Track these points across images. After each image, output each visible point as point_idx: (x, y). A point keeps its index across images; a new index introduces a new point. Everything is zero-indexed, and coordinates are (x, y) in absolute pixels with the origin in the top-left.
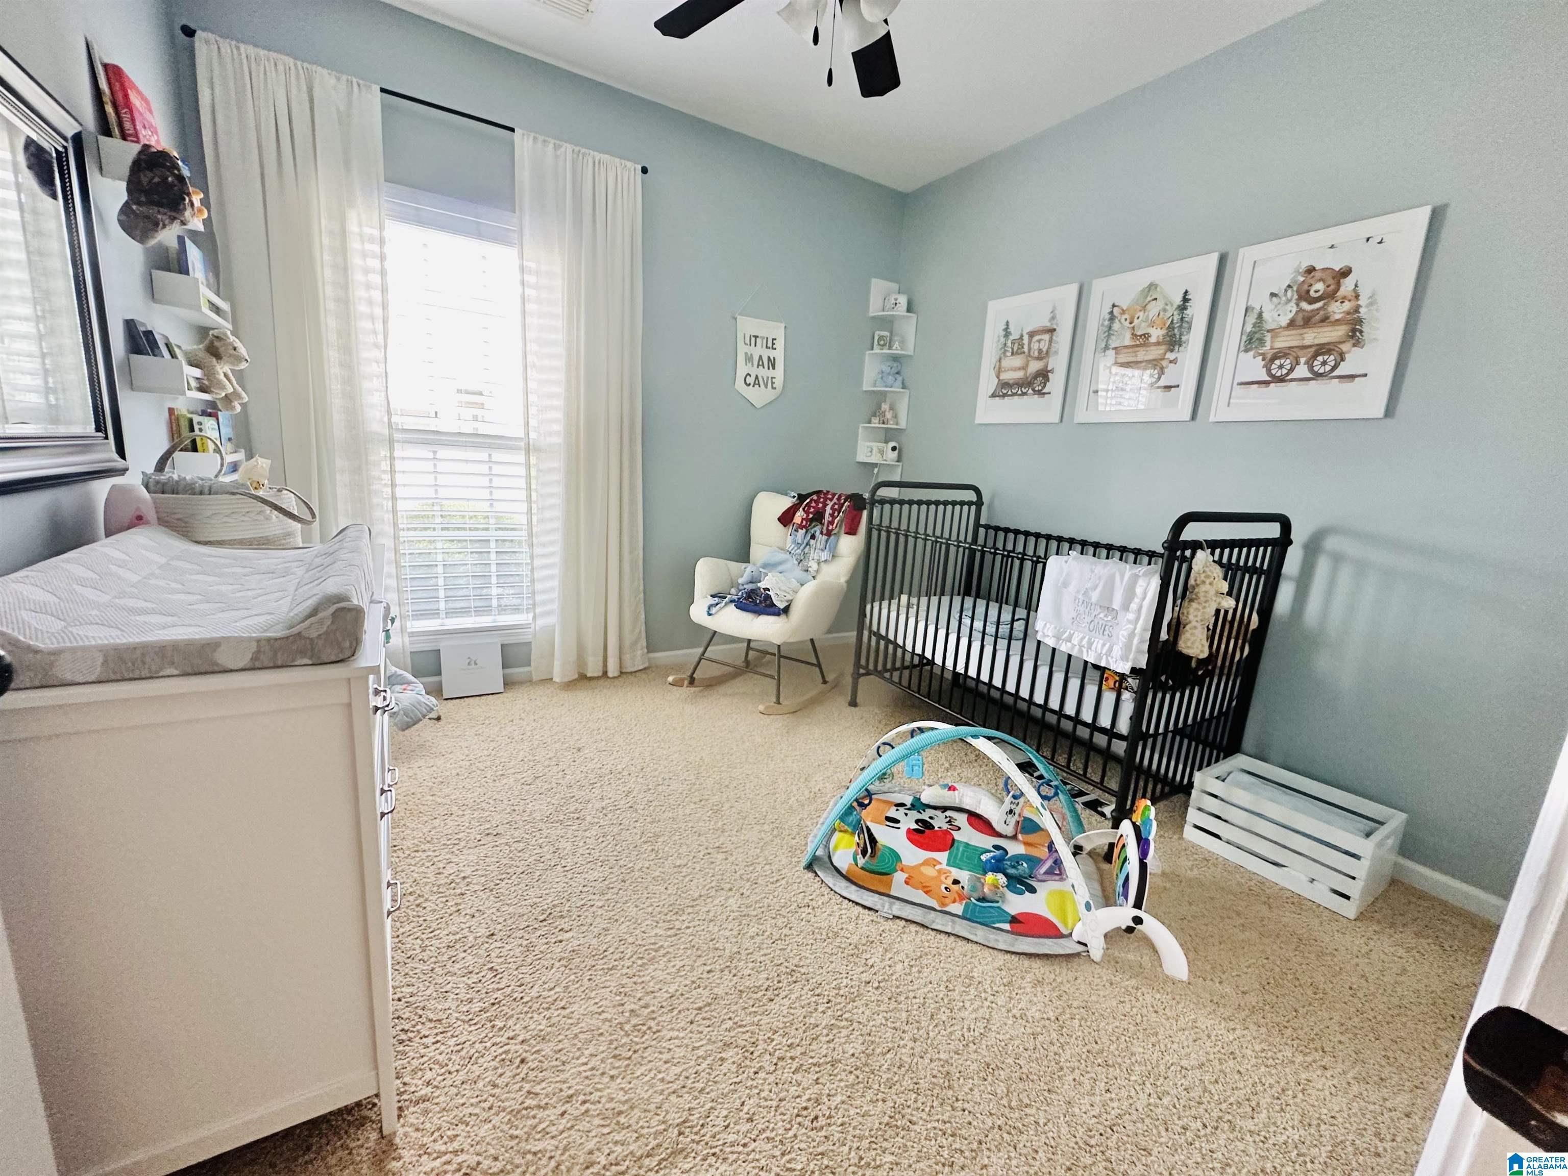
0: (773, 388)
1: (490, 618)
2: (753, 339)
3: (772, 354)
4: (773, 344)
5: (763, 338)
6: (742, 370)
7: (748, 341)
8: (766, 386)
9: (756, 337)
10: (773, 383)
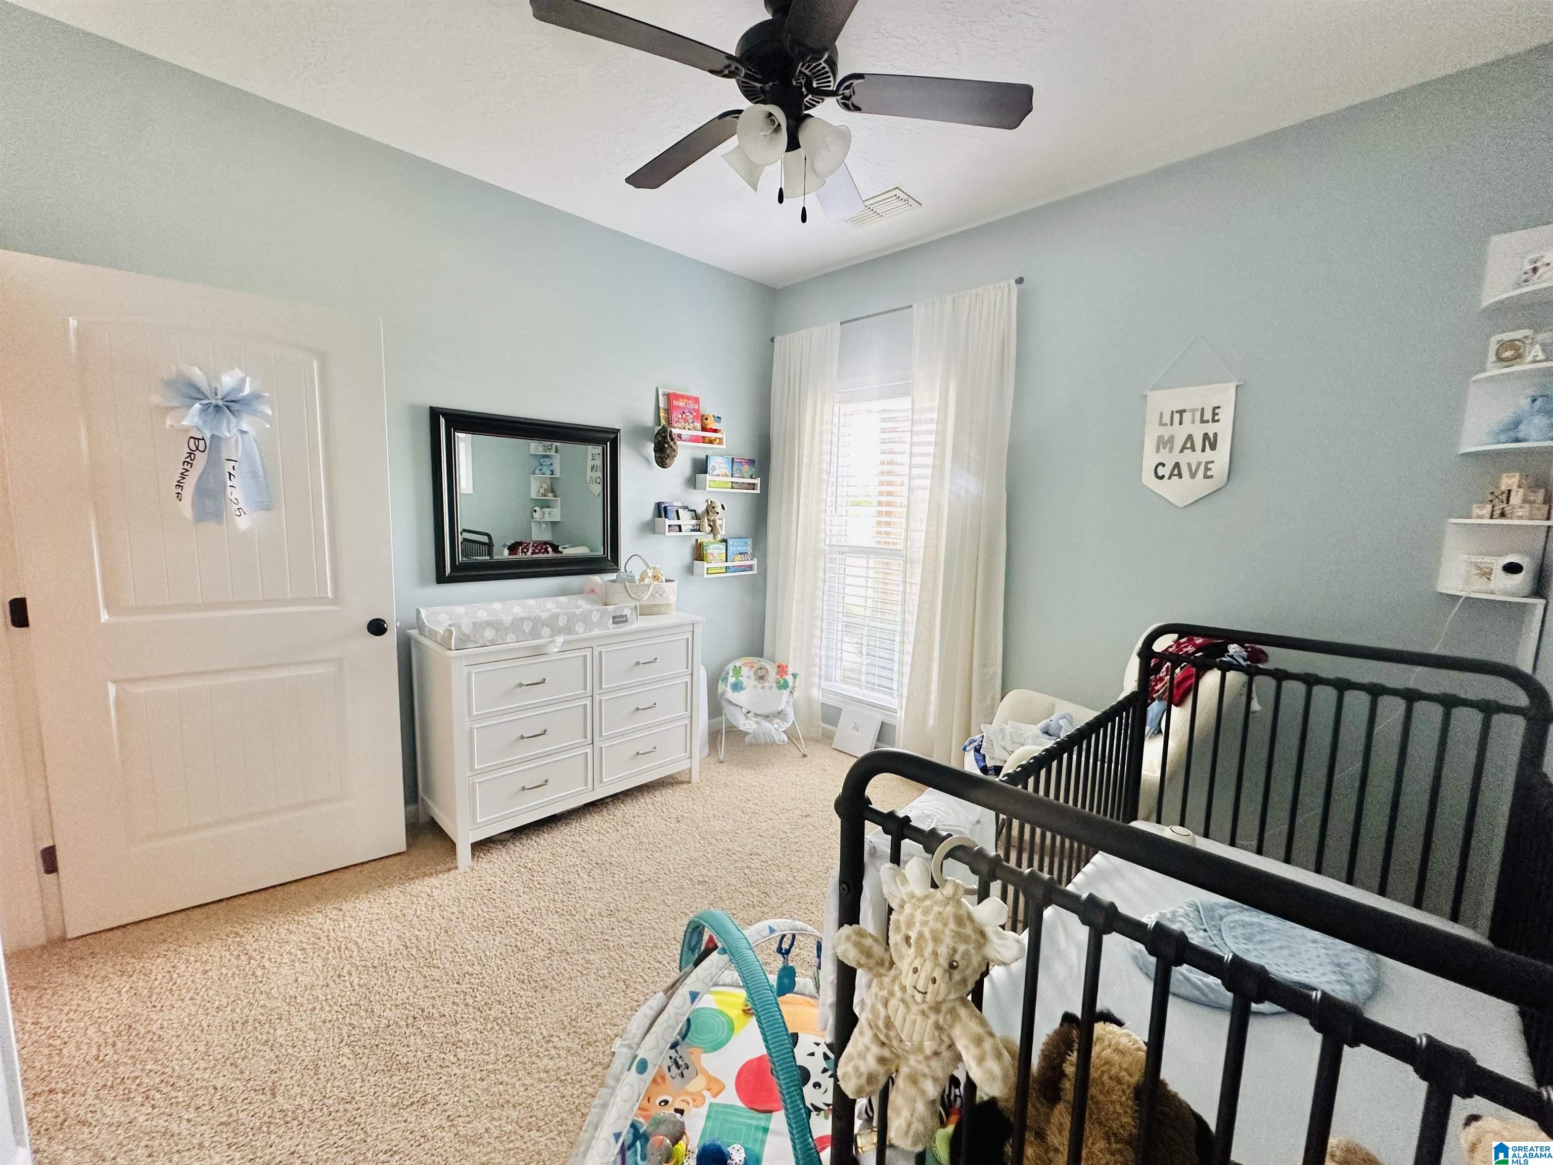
0: (1206, 477)
1: (888, 698)
2: (1177, 417)
3: (1211, 428)
4: (1214, 414)
5: (1193, 411)
6: (1150, 459)
7: (1167, 419)
8: (1193, 475)
9: (1181, 412)
10: (1207, 469)
